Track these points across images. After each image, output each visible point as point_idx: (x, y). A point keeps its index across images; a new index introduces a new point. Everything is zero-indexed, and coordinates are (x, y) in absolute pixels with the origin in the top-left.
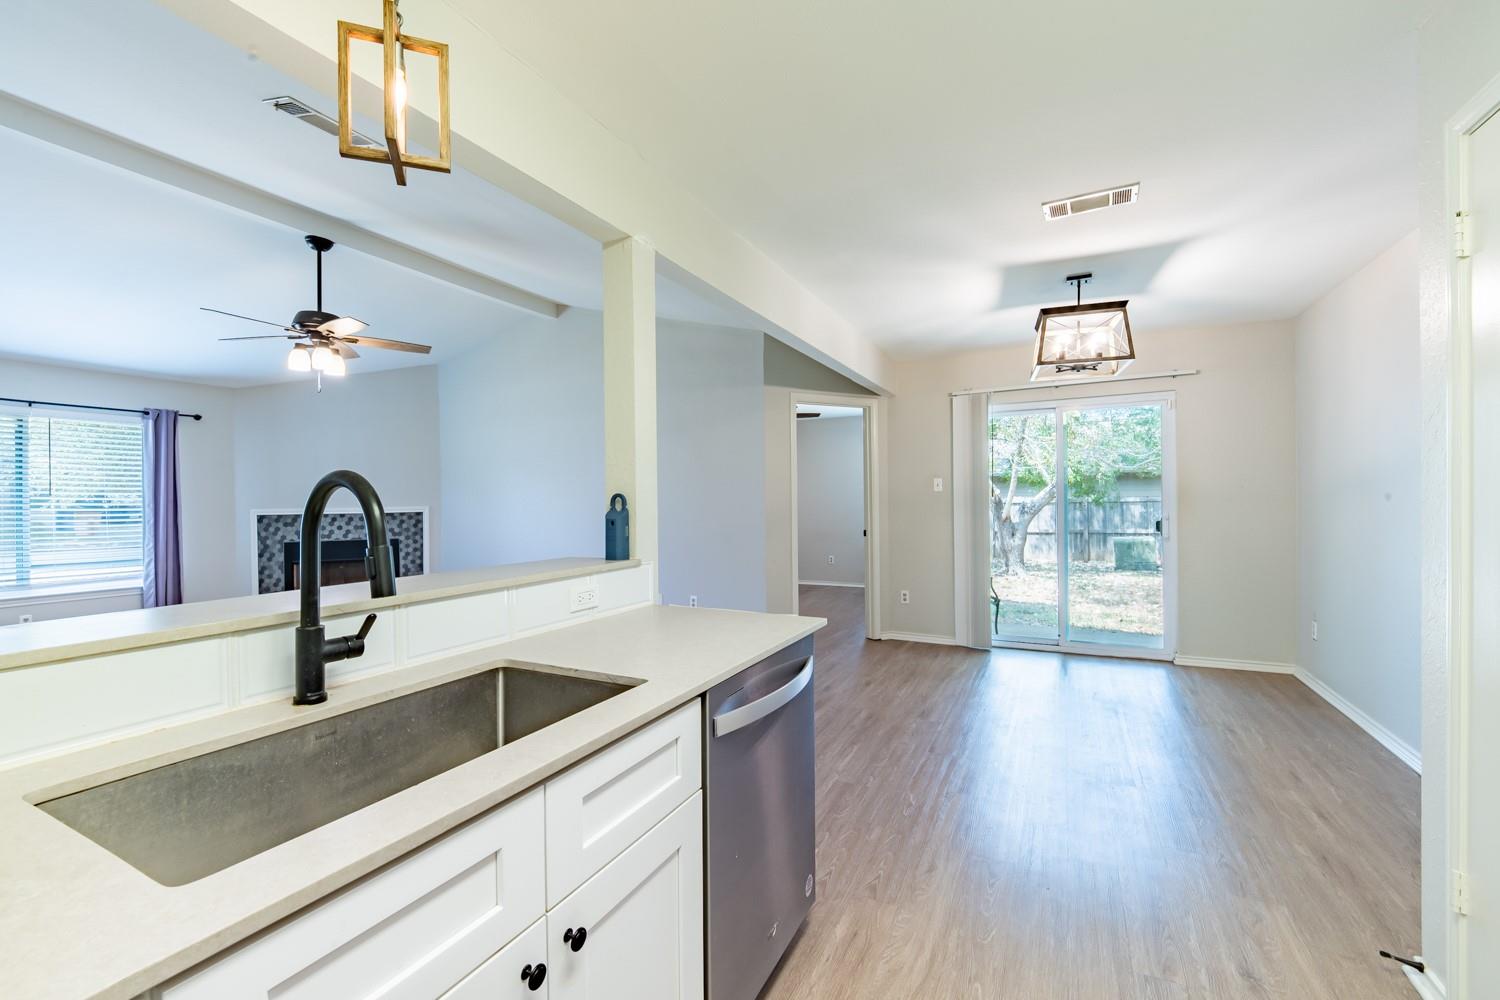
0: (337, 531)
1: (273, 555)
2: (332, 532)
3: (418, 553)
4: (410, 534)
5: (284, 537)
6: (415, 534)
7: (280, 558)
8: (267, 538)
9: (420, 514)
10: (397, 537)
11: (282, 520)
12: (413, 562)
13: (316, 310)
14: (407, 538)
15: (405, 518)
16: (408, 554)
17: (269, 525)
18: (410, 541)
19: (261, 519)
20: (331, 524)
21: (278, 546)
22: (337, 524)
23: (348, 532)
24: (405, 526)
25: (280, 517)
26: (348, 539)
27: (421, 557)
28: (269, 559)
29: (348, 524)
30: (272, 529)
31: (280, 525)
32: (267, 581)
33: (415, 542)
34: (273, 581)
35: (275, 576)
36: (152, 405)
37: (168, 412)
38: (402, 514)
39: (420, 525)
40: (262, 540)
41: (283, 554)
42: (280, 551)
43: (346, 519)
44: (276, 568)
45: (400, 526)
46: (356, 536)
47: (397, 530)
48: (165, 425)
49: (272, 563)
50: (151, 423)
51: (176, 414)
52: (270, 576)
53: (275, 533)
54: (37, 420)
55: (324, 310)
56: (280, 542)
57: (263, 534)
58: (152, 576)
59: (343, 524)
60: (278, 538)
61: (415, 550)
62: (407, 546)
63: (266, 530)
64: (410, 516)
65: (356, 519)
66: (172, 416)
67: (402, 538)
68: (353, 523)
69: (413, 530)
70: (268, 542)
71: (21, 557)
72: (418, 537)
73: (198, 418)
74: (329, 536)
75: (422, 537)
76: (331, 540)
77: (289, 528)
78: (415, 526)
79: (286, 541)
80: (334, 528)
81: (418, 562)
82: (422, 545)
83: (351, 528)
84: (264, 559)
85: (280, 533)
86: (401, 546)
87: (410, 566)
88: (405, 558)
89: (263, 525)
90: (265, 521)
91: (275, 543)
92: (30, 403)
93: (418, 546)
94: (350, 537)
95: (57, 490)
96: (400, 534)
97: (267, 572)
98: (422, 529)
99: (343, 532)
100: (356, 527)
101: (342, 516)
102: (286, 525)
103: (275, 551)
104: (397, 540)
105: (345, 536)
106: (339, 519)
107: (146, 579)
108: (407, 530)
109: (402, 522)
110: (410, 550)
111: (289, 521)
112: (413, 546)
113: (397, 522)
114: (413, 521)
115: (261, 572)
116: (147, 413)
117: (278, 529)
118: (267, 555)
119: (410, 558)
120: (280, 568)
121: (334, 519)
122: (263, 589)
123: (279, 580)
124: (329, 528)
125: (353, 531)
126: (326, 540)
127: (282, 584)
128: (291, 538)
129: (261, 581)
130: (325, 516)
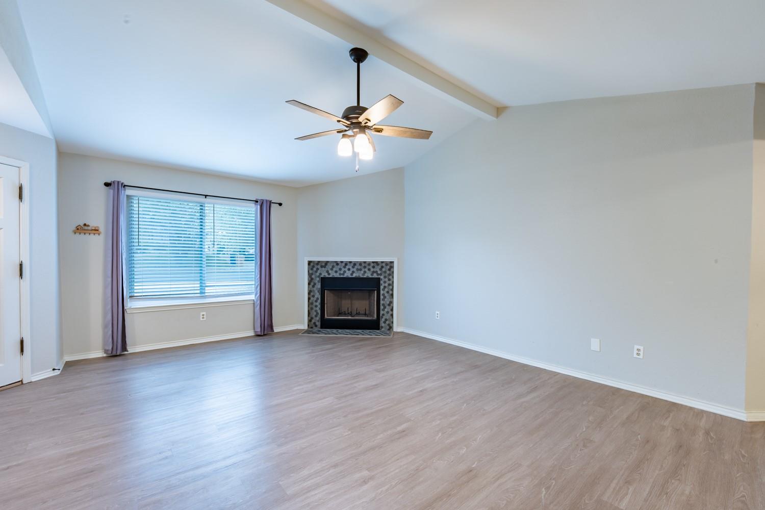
0: (347, 272)
1: (315, 284)
2: (345, 272)
3: (391, 287)
4: (387, 275)
5: (320, 274)
6: (389, 275)
7: (319, 286)
8: (312, 274)
9: (392, 262)
10: (379, 276)
11: (320, 264)
12: (388, 292)
13: (356, 105)
14: (385, 277)
15: (384, 265)
16: (385, 287)
17: (313, 267)
18: (386, 280)
19: (310, 263)
20: (345, 267)
21: (318, 279)
22: (347, 267)
23: (353, 272)
24: (384, 270)
25: (319, 262)
26: (353, 276)
27: (392, 290)
28: (313, 286)
29: (353, 267)
30: (315, 269)
31: (319, 267)
32: (312, 298)
33: (389, 280)
34: (315, 299)
35: (316, 296)
36: (259, 197)
37: (266, 201)
38: (382, 262)
39: (392, 269)
40: (310, 275)
41: (320, 284)
42: (318, 282)
43: (352, 265)
44: (316, 292)
45: (381, 269)
46: (358, 275)
47: (379, 272)
48: (265, 207)
49: (315, 289)
50: (259, 207)
51: (271, 202)
52: (313, 296)
53: (316, 272)
54: (209, 205)
55: (361, 105)
56: (319, 277)
57: (311, 272)
58: (259, 294)
59: (351, 267)
60: (318, 274)
61: (389, 285)
62: (385, 282)
63: (312, 269)
64: (387, 264)
65: (358, 265)
66: (269, 203)
67: (382, 277)
68: (356, 267)
69: (388, 272)
70: (313, 276)
71: (202, 281)
72: (391, 277)
73: (280, 204)
74: (343, 274)
75: (393, 277)
76: (344, 276)
77: (323, 269)
78: (389, 270)
79: (322, 276)
80: (346, 269)
81: (391, 292)
82: (393, 282)
83: (355, 270)
84: (311, 286)
85: (319, 272)
86: (381, 282)
87: (386, 295)
88: (383, 290)
89: (311, 267)
90: (312, 264)
91: (316, 277)
92: (206, 196)
93: (391, 282)
94: (354, 275)
95: (218, 245)
96: (381, 274)
97: (312, 294)
98: (393, 272)
99: (351, 272)
100: (358, 270)
101: (350, 262)
102: (322, 267)
103: (316, 282)
104: (379, 278)
105: (352, 274)
106: (349, 264)
107: (256, 296)
108: (385, 272)
109: (382, 267)
110: (386, 285)
111: (323, 264)
112: (388, 282)
113: (380, 267)
114: (388, 267)
115: (309, 294)
116: (257, 202)
117: (318, 269)
118: (312, 284)
119: (386, 290)
120: (318, 292)
121: (346, 264)
122: (310, 304)
123: (318, 299)
124: (343, 269)
125: (356, 272)
126: (342, 276)
127: (319, 301)
128: (325, 274)
129: (309, 299)
130: (342, 262)
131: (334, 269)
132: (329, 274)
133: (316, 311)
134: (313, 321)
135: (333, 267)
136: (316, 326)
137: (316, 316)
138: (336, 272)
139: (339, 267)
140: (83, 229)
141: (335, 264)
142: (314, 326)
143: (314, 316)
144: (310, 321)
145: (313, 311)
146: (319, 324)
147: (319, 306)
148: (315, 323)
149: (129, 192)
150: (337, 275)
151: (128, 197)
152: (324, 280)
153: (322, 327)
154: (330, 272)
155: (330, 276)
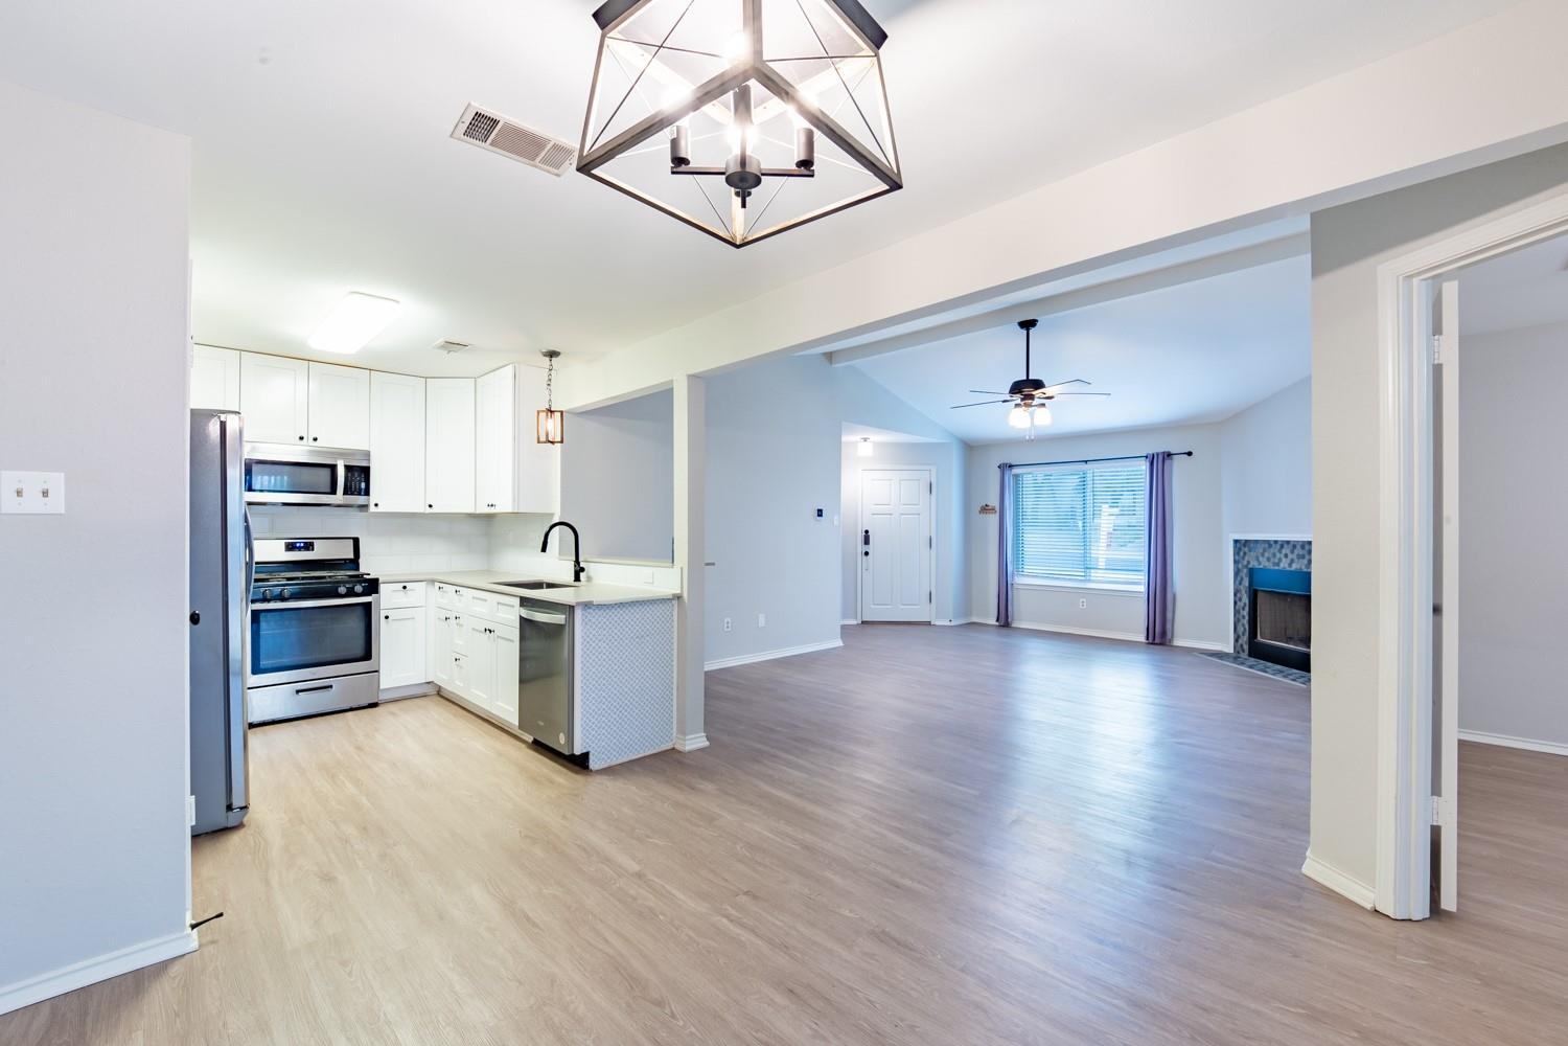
0: (1284, 560)
1: (1242, 579)
2: (1280, 560)
5: (1249, 562)
7: (1246, 582)
8: (1239, 562)
11: (1248, 545)
13: (1025, 378)
17: (1240, 549)
19: (1236, 541)
20: (1280, 551)
21: (1245, 571)
22: (1284, 551)
23: (1292, 561)
25: (1246, 541)
26: (1292, 569)
28: (1240, 584)
29: (1292, 552)
30: (1242, 554)
31: (1247, 550)
32: (1238, 603)
34: (1242, 604)
35: (1243, 600)
37: (1158, 455)
40: (1236, 562)
41: (1247, 579)
42: (1247, 575)
43: (1290, 546)
44: (1243, 592)
46: (1298, 567)
49: (1242, 587)
51: (1169, 455)
52: (1240, 600)
53: (1243, 558)
55: (1030, 378)
56: (1246, 566)
57: (1237, 558)
58: (1145, 584)
59: (1288, 552)
60: (1245, 563)
63: (1238, 554)
65: (1298, 547)
66: (1162, 456)
68: (1296, 552)
70: (1240, 566)
73: (1190, 454)
74: (1278, 565)
76: (1280, 568)
77: (1252, 553)
79: (1250, 566)
80: (1282, 555)
83: (1294, 557)
84: (1237, 582)
85: (1246, 558)
89: (1237, 549)
90: (1238, 545)
91: (1243, 567)
92: (1086, 462)
94: (1294, 567)
97: (1238, 595)
99: (1288, 561)
100: (1298, 557)
101: (1288, 542)
102: (1250, 550)
103: (1244, 575)
105: (1290, 565)
106: (1285, 546)
107: (1140, 585)
111: (1252, 546)
115: (1235, 595)
116: (1145, 457)
117: (1245, 554)
118: (1239, 579)
120: (1247, 593)
121: (1282, 546)
122: (1236, 612)
123: (1245, 604)
124: (1278, 555)
125: (1296, 560)
126: (1277, 568)
127: (1247, 608)
128: (1254, 564)
129: (1235, 603)
130: (1276, 542)
131: (1266, 555)
132: (1260, 564)
133: (1243, 625)
134: (1240, 641)
135: (1264, 550)
136: (1243, 651)
137: (1243, 634)
138: (1268, 559)
139: (1272, 550)
140: (985, 509)
141: (1267, 546)
142: (1240, 649)
143: (1241, 633)
144: (1236, 640)
145: (1240, 624)
146: (1246, 647)
147: (1247, 618)
148: (1242, 646)
149: (1016, 471)
150: (1269, 566)
151: (1016, 476)
152: (1252, 572)
153: (1251, 654)
154: (1261, 559)
155: (1261, 567)
